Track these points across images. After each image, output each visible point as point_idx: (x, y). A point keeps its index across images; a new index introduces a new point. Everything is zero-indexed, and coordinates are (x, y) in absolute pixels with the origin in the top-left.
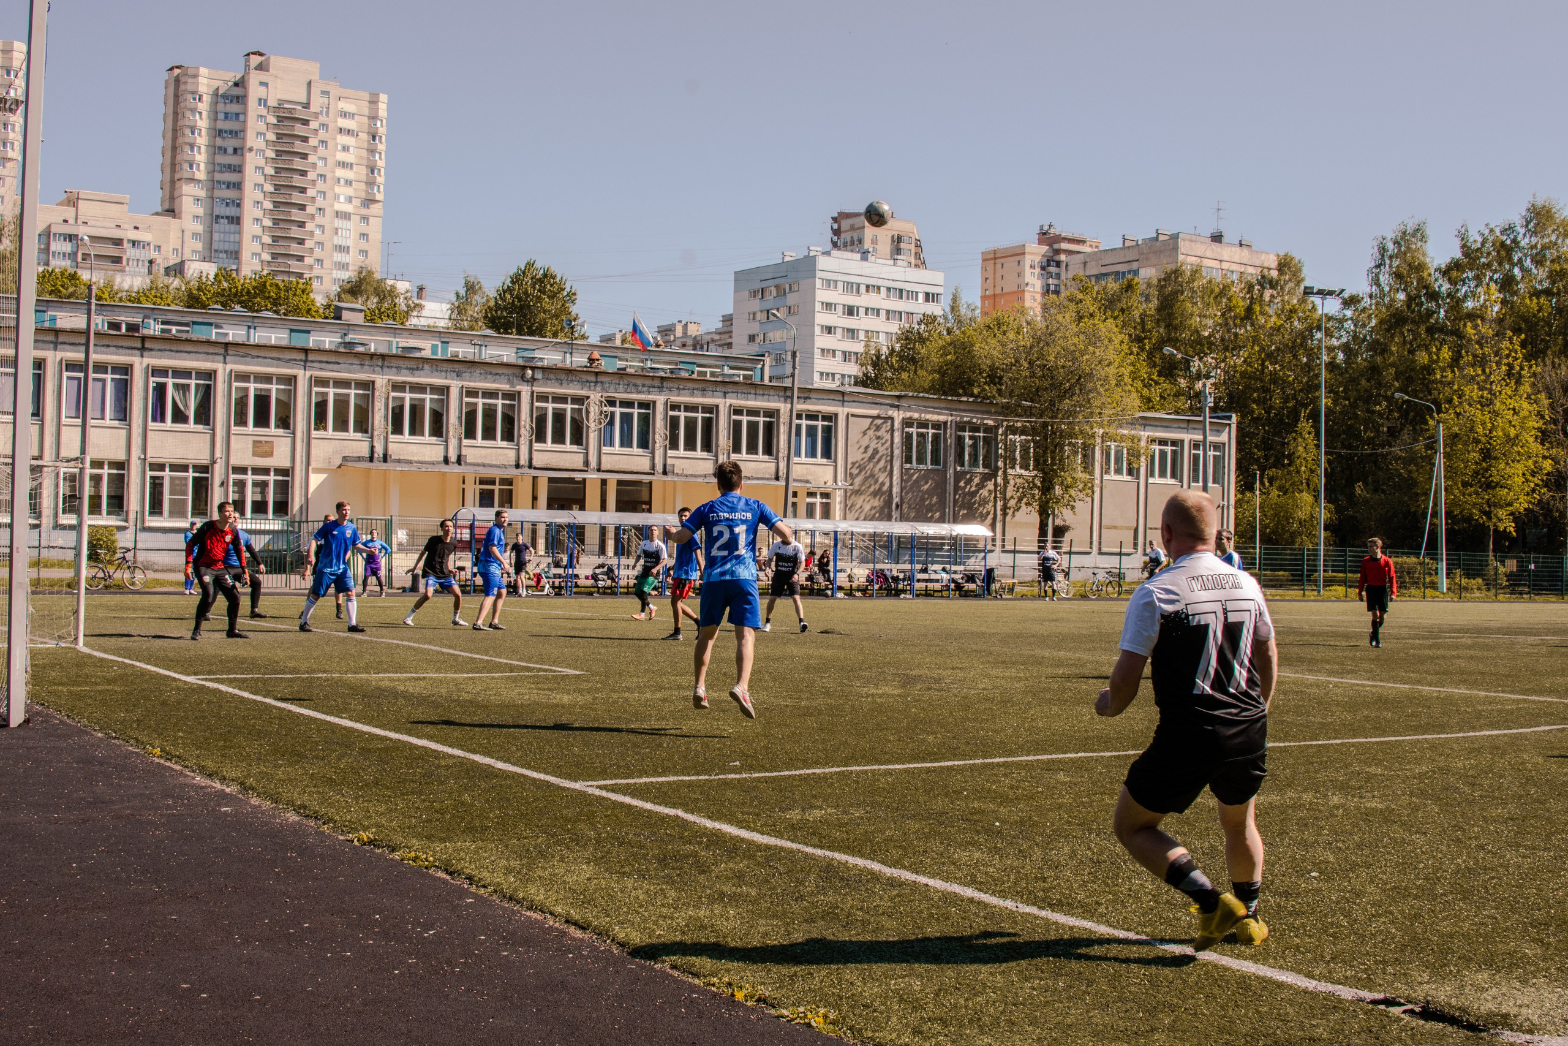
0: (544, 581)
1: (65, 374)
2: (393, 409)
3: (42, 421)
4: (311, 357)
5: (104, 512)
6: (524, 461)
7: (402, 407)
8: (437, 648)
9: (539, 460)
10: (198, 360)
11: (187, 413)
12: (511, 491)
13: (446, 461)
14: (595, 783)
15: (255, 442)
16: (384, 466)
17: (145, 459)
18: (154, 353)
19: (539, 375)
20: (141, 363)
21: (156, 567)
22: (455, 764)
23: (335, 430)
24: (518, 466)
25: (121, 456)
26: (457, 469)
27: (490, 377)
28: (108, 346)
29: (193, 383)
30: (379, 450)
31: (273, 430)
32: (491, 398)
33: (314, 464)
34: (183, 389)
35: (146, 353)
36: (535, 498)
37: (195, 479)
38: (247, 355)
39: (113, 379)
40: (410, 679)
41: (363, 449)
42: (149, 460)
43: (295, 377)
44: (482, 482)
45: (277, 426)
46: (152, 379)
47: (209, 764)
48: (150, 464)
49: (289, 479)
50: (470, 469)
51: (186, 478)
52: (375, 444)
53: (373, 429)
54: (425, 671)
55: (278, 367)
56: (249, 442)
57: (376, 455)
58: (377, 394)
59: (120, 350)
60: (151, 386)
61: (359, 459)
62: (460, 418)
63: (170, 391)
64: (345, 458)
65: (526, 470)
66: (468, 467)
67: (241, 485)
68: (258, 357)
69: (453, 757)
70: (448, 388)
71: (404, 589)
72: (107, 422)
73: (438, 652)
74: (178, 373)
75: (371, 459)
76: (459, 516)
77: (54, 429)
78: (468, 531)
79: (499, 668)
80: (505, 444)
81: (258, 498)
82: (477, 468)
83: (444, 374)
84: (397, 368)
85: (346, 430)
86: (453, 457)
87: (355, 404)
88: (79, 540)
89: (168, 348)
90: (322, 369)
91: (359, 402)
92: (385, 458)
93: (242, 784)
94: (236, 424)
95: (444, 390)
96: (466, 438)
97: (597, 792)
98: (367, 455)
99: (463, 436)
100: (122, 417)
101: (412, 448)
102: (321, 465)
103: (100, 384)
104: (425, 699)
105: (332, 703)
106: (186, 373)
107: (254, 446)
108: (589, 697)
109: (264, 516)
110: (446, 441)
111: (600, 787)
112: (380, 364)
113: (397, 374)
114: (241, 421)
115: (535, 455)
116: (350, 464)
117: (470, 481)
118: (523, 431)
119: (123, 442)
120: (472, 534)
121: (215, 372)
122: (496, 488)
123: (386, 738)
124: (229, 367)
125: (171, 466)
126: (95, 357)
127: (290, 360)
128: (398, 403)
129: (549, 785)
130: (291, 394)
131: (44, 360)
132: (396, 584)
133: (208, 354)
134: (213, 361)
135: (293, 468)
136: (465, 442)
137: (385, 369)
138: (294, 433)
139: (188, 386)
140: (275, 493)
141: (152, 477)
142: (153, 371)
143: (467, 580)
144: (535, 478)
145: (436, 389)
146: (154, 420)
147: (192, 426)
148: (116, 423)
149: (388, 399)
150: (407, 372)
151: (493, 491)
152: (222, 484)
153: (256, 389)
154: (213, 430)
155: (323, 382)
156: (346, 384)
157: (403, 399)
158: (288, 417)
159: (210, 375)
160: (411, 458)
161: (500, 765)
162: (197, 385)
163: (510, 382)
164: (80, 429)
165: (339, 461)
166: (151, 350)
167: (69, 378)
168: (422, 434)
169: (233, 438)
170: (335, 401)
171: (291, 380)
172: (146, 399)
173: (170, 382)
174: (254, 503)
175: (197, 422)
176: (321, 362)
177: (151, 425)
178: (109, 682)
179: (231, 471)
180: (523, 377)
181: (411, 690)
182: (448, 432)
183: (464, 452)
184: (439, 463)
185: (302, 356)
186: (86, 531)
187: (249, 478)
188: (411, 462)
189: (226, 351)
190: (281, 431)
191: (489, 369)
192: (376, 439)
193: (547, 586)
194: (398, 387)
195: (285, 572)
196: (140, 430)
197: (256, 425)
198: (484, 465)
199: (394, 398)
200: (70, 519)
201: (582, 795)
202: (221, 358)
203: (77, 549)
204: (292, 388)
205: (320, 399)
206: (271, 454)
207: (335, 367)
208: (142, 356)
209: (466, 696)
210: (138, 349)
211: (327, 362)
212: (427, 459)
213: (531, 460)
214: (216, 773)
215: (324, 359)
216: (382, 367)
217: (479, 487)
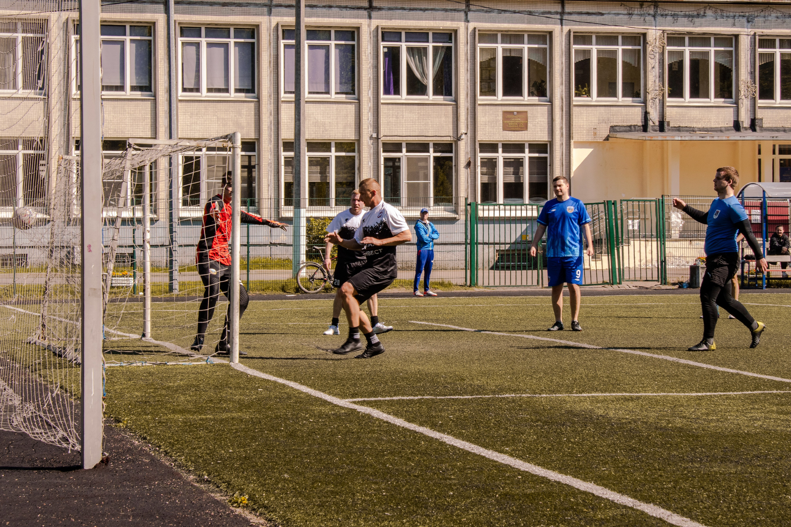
1: (282, 43)
2: (670, 66)
3: (258, 98)
4: (568, 8)
5: (333, 202)
7: (681, 64)
10: (435, 19)
11: (425, 82)
13: (737, 126)
15: (505, 113)
16: (660, 136)
17: (378, 138)
18: (383, 12)
20: (369, 26)
23: (600, 94)
25: (350, 136)
26: (750, 135)
27: (788, 21)
29: (430, 46)
30: (654, 116)
31: (526, 98)
33: (576, 137)
34: (419, 53)
35: (374, 14)
37: (436, 158)
38: (490, 11)
39: (336, 45)
40: (618, 399)
41: (636, 118)
42: (383, 139)
43: (551, 33)
44: (782, 151)
45: (531, 94)
46: (382, 44)
47: (297, 517)
48: (384, 144)
49: (547, 155)
50: (767, 135)
51: (426, 159)
52: (650, 109)
53: (646, 92)
54: (644, 389)
55: (529, 22)
56: (499, 112)
57: (651, 123)
58: (649, 49)
59: (344, 11)
60: (382, 51)
61: (630, 128)
62: (753, 73)
63: (404, 56)
64: (613, 129)
66: (764, 133)
67: (491, 165)
68: (505, 11)
69: (614, 505)
70: (737, 36)
71: (681, 285)
73: (673, 364)
74: (413, 35)
75: (645, 128)
76: (746, 194)
77: (272, 107)
78: (759, 211)
79: (744, 383)
81: (511, 179)
82: (775, 134)
83: (731, 20)
84: (673, 16)
85: (614, 94)
86: (745, 120)
87: (624, 63)
88: (296, 235)
89: (399, 6)
90: (580, 22)
91: (628, 60)
92: (662, 127)
94: (482, 93)
95: (733, 40)
96: (761, 97)
98: (640, 124)
99: (757, 95)
100: (349, 90)
101: (695, 112)
102: (585, 139)
103: (322, 52)
105: (502, 432)
106: (422, 35)
107: (504, 118)
109: (519, 201)
110: (737, 103)
112: (652, 12)
113: (673, 24)
114: (489, 89)
116: (619, 135)
117: (767, 149)
119: (351, 119)
120: (764, 216)
121: (456, 31)
123: (544, 481)
124: (471, 26)
125: (409, 145)
126: (309, 20)
127: (544, 13)
128: (675, 59)
130: (547, 54)
131: (258, 26)
132: (670, 279)
133: (446, 10)
134: (453, 20)
135: (551, 143)
136: (761, 102)
137: (659, 18)
138: (551, 101)
139: (425, 49)
140: (530, 174)
141: (386, 160)
142: (383, 33)
145: (722, 40)
146: (387, 91)
147: (431, 97)
148: (342, 97)
149: (663, 54)
150: (685, 20)
152: (468, 164)
153: (504, 50)
154: (456, 101)
155: (583, 38)
156: (611, 39)
157: (681, 53)
158: (544, 81)
159: (450, 35)
160: (694, 125)
162: (435, 49)
164: (293, 105)
165: (605, 132)
166: (380, 9)
167: (286, 46)
168: (707, 96)
169: (479, 109)
170: (599, 60)
171: (546, 37)
172: (377, 67)
173: (404, 46)
174: (507, 186)
175: (436, 93)
176: (580, 13)
177: (384, 98)
178: (242, 406)
179: (478, 149)
181: (611, 414)
182: (738, 91)
183: (760, 114)
184: (727, 129)
185: (558, 8)
186: (303, 223)
187: (500, 156)
188: (692, 130)
189: (468, 6)
190: (535, 99)
191: (786, 11)
192: (650, 103)
194: (676, 39)
195: (535, 268)
196: (371, 105)
197: (506, 92)
198: (784, 130)
199: (670, 53)
200: (287, 212)
202: (462, 14)
203: (296, 245)
204: (547, 46)
205: (581, 59)
206: (524, 127)
207: (598, 19)
208: (370, 17)
209: (679, 422)
210: (365, 9)
211: (588, 14)
212: (713, 125)
215: (585, 9)
216: (654, 16)
217: (778, 157)
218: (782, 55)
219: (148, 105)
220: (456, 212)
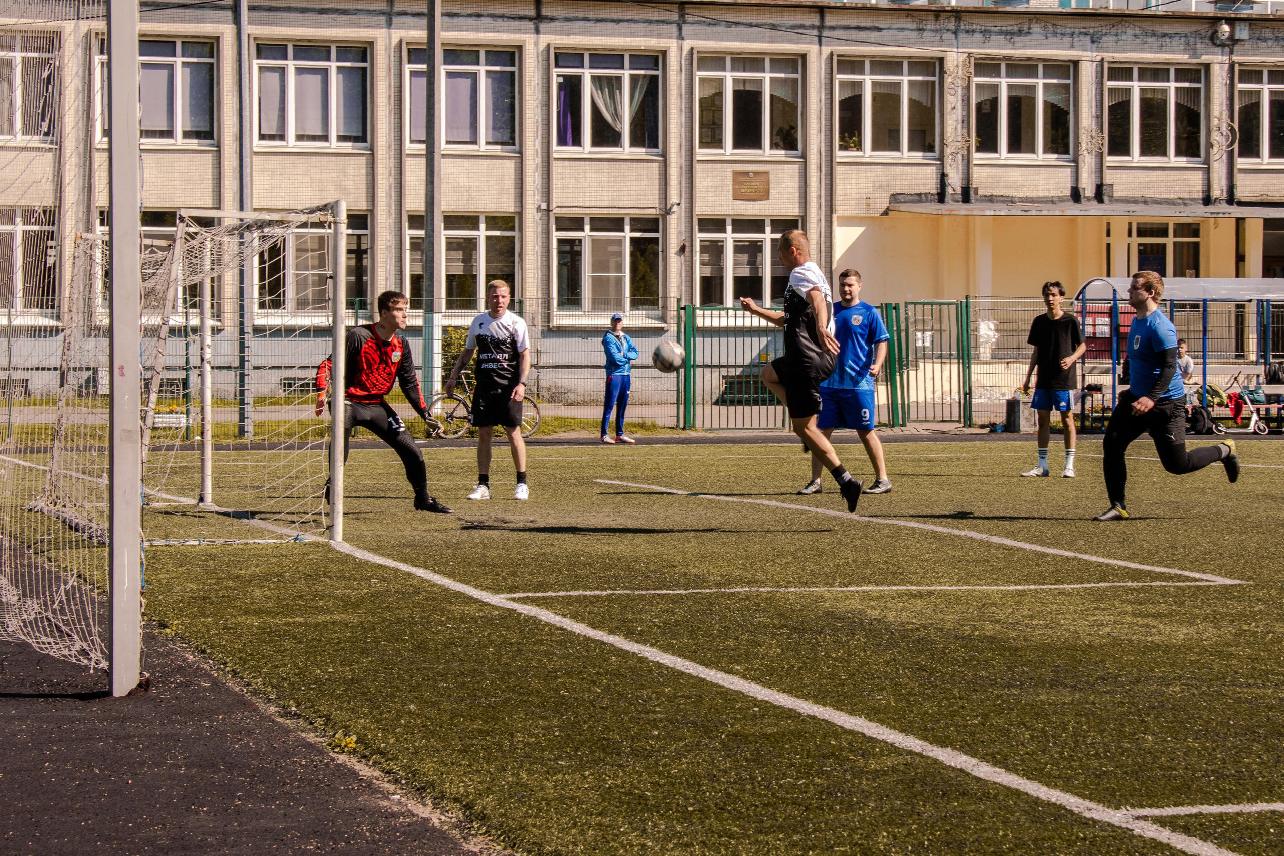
0: (1248, 409)
1: (408, 68)
2: (979, 106)
3: (372, 149)
4: (830, 20)
6: (1219, 190)
7: (993, 103)
8: (984, 536)
9: (1246, 188)
10: (633, 34)
11: (618, 128)
12: (1197, 244)
13: (1076, 195)
14: (1156, 812)
15: (736, 174)
16: (963, 209)
17: (548, 210)
18: (557, 24)
19: (1243, 32)
20: (536, 44)
21: (572, 397)
22: (894, 769)
23: (875, 147)
24: (1207, 200)
25: (507, 206)
26: (1095, 209)
27: (1151, 40)
28: (479, 15)
29: (626, 74)
30: (955, 180)
31: (767, 152)
32: (1155, 79)
33: (840, 210)
34: (610, 85)
35: (543, 26)
36: (1240, 258)
37: (633, 240)
38: (715, 23)
39: (487, 72)
40: (900, 595)
41: (927, 181)
42: (556, 211)
43: (804, 57)
44: (1141, 233)
45: (774, 146)
46: (555, 71)
47: (429, 767)
48: (558, 219)
50: (1120, 208)
51: (620, 242)
52: (949, 170)
53: (943, 144)
54: (939, 580)
55: (772, 41)
56: (727, 173)
57: (950, 190)
58: (948, 80)
59: (500, 22)
60: (555, 82)
61: (920, 198)
62: (1099, 118)
63: (587, 89)
64: (894, 197)
65: (1223, 207)
66: (1116, 206)
67: (715, 250)
68: (737, 24)
69: (894, 750)
70: (1076, 63)
71: (993, 427)
72: (482, 148)
73: (981, 543)
74: (601, 58)
75: (941, 197)
76: (1089, 295)
77: (392, 163)
78: (1107, 320)
79: (1084, 571)
80: (1182, 161)
81: (745, 272)
82: (1132, 207)
83: (1067, 40)
84: (983, 32)
85: (897, 147)
86: (1088, 188)
87: (911, 101)
89: (581, 15)
90: (849, 41)
91: (916, 97)
92: (966, 195)
93: (469, 807)
94: (703, 145)
95: (1070, 68)
96: (1111, 153)
97: (1151, 831)
98: (934, 191)
99: (1106, 149)
100: (506, 139)
101: (1015, 175)
102: (853, 212)
103: (467, 83)
104: (905, 634)
105: (731, 643)
106: (613, 58)
107: (735, 182)
108: (1227, 631)
110: (1076, 161)
111: (1161, 822)
112: (952, 26)
113: (984, 44)
114: (712, 138)
115: (1239, 179)
116: (903, 207)
117: (1119, 228)
118: (1216, 137)
119: (510, 182)
120: (1115, 327)
121: (664, 53)
122: (1169, 241)
123: (792, 714)
124: (687, 44)
125: (593, 220)
126: (447, 35)
127: (794, 27)
128: (986, 96)
129: (1059, 811)
130: (798, 87)
131: (371, 43)
132: (977, 419)
133: (650, 22)
134: (660, 36)
135: (804, 217)
136: (1111, 160)
137: (962, 36)
138: (804, 156)
139: (619, 79)
140: (773, 264)
141: (561, 242)
142: (557, 56)
143: (1104, 409)
144: (1240, 221)
145: (1054, 67)
146: (562, 141)
147: (627, 150)
148: (497, 149)
149: (968, 88)
150: (1001, 38)
151: (1164, 246)
152: (682, 250)
153: (735, 81)
154: (664, 155)
155: (851, 64)
156: (891, 65)
157: (995, 88)
158: (794, 128)
159: (656, 59)
160: (1013, 193)
161: (984, 771)
162: (634, 79)
163: (1189, 48)
164: (423, 162)
165: (884, 204)
166: (552, 19)
167: (413, 73)
168: (1032, 150)
169: (698, 169)
170: (875, 97)
171: (797, 62)
172: (547, 105)
173: (587, 74)
174: (738, 281)
175: (634, 143)
176: (848, 28)
177: (557, 151)
178: (347, 605)
179: (696, 227)
180: (1213, 38)
181: (891, 617)
182: (1077, 143)
183: (1109, 177)
184: (1062, 199)
185: (814, 20)
186: (438, 334)
187: (729, 237)
188: (1010, 200)
189: (682, 15)
190: (780, 154)
191: (1149, 26)
192: (948, 161)
193: (1255, 417)
194: (987, 66)
196: (539, 160)
197: (738, 144)
198: (1145, 202)
199: (979, 86)
200: (414, 319)
201: (1122, 835)
202: (674, 28)
204: (798, 76)
205: (848, 94)
206: (765, 195)
207: (874, 35)
208: (537, 31)
209: (989, 629)
210: (530, 19)
211: (859, 28)
212: (1042, 193)
213: (1231, 188)
214: (432, 785)
215: (854, 22)
216: (956, 33)
217: (1136, 240)
218: (1143, 91)
219: (209, 159)
220: (663, 319)
